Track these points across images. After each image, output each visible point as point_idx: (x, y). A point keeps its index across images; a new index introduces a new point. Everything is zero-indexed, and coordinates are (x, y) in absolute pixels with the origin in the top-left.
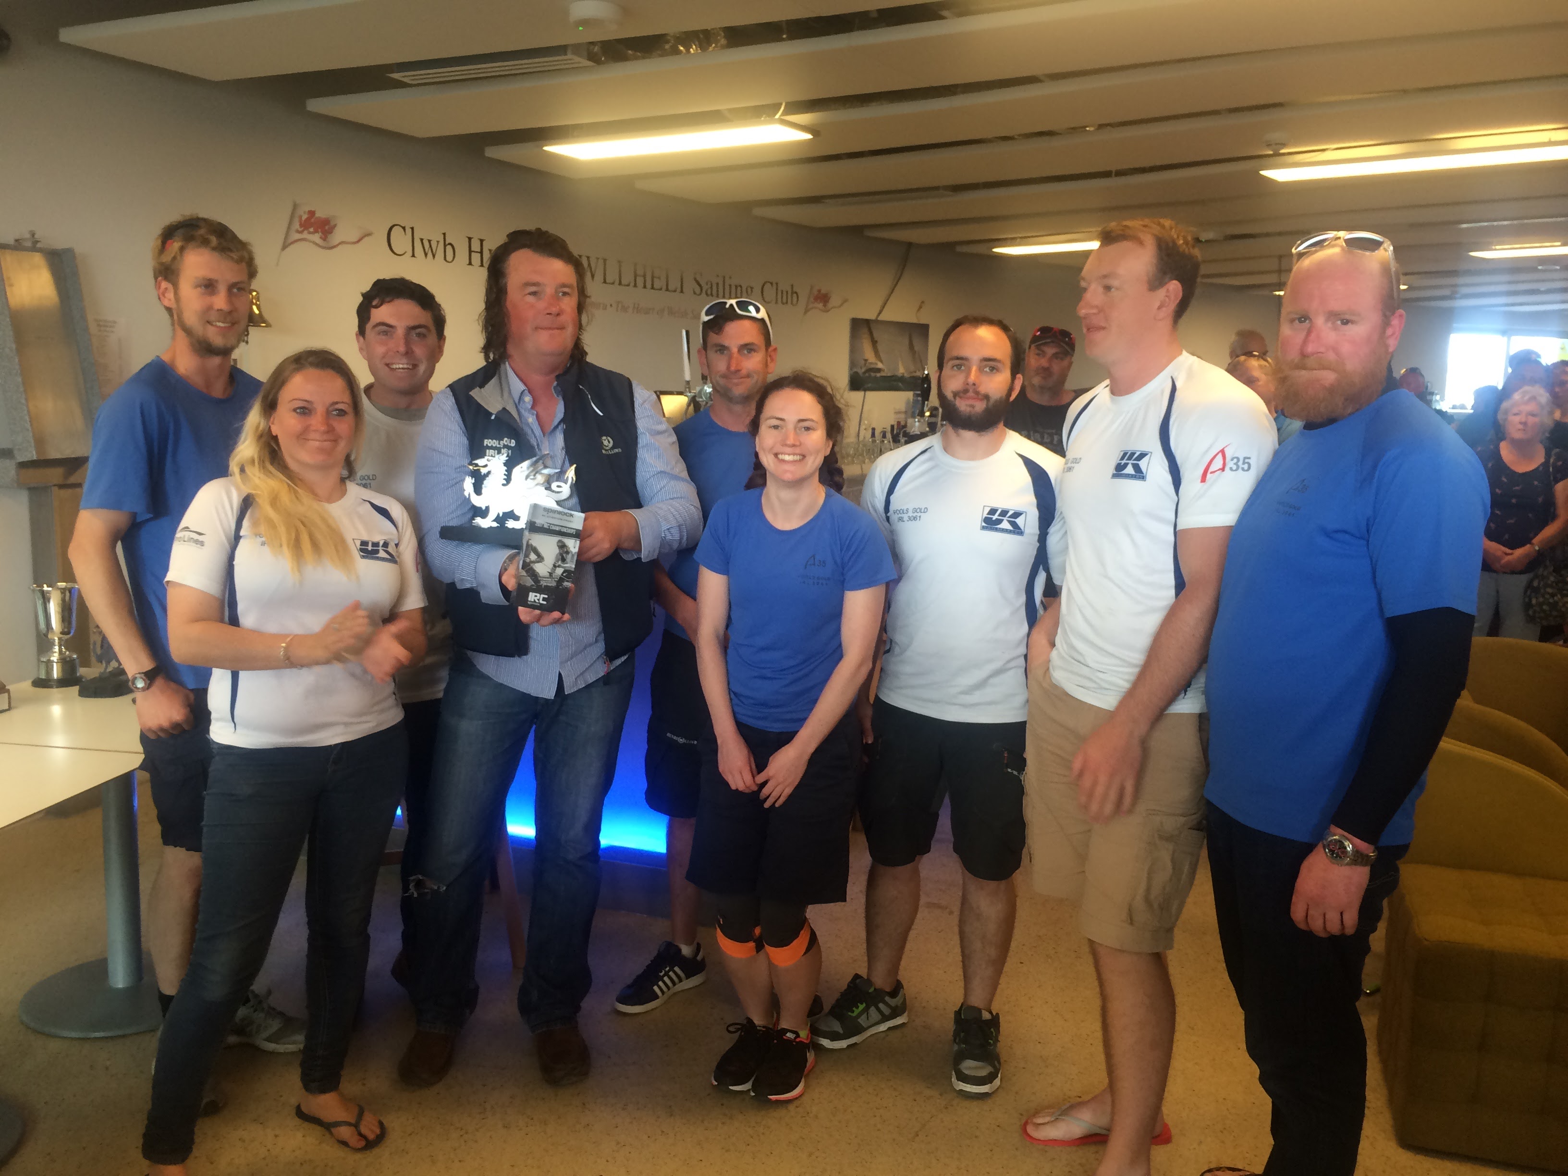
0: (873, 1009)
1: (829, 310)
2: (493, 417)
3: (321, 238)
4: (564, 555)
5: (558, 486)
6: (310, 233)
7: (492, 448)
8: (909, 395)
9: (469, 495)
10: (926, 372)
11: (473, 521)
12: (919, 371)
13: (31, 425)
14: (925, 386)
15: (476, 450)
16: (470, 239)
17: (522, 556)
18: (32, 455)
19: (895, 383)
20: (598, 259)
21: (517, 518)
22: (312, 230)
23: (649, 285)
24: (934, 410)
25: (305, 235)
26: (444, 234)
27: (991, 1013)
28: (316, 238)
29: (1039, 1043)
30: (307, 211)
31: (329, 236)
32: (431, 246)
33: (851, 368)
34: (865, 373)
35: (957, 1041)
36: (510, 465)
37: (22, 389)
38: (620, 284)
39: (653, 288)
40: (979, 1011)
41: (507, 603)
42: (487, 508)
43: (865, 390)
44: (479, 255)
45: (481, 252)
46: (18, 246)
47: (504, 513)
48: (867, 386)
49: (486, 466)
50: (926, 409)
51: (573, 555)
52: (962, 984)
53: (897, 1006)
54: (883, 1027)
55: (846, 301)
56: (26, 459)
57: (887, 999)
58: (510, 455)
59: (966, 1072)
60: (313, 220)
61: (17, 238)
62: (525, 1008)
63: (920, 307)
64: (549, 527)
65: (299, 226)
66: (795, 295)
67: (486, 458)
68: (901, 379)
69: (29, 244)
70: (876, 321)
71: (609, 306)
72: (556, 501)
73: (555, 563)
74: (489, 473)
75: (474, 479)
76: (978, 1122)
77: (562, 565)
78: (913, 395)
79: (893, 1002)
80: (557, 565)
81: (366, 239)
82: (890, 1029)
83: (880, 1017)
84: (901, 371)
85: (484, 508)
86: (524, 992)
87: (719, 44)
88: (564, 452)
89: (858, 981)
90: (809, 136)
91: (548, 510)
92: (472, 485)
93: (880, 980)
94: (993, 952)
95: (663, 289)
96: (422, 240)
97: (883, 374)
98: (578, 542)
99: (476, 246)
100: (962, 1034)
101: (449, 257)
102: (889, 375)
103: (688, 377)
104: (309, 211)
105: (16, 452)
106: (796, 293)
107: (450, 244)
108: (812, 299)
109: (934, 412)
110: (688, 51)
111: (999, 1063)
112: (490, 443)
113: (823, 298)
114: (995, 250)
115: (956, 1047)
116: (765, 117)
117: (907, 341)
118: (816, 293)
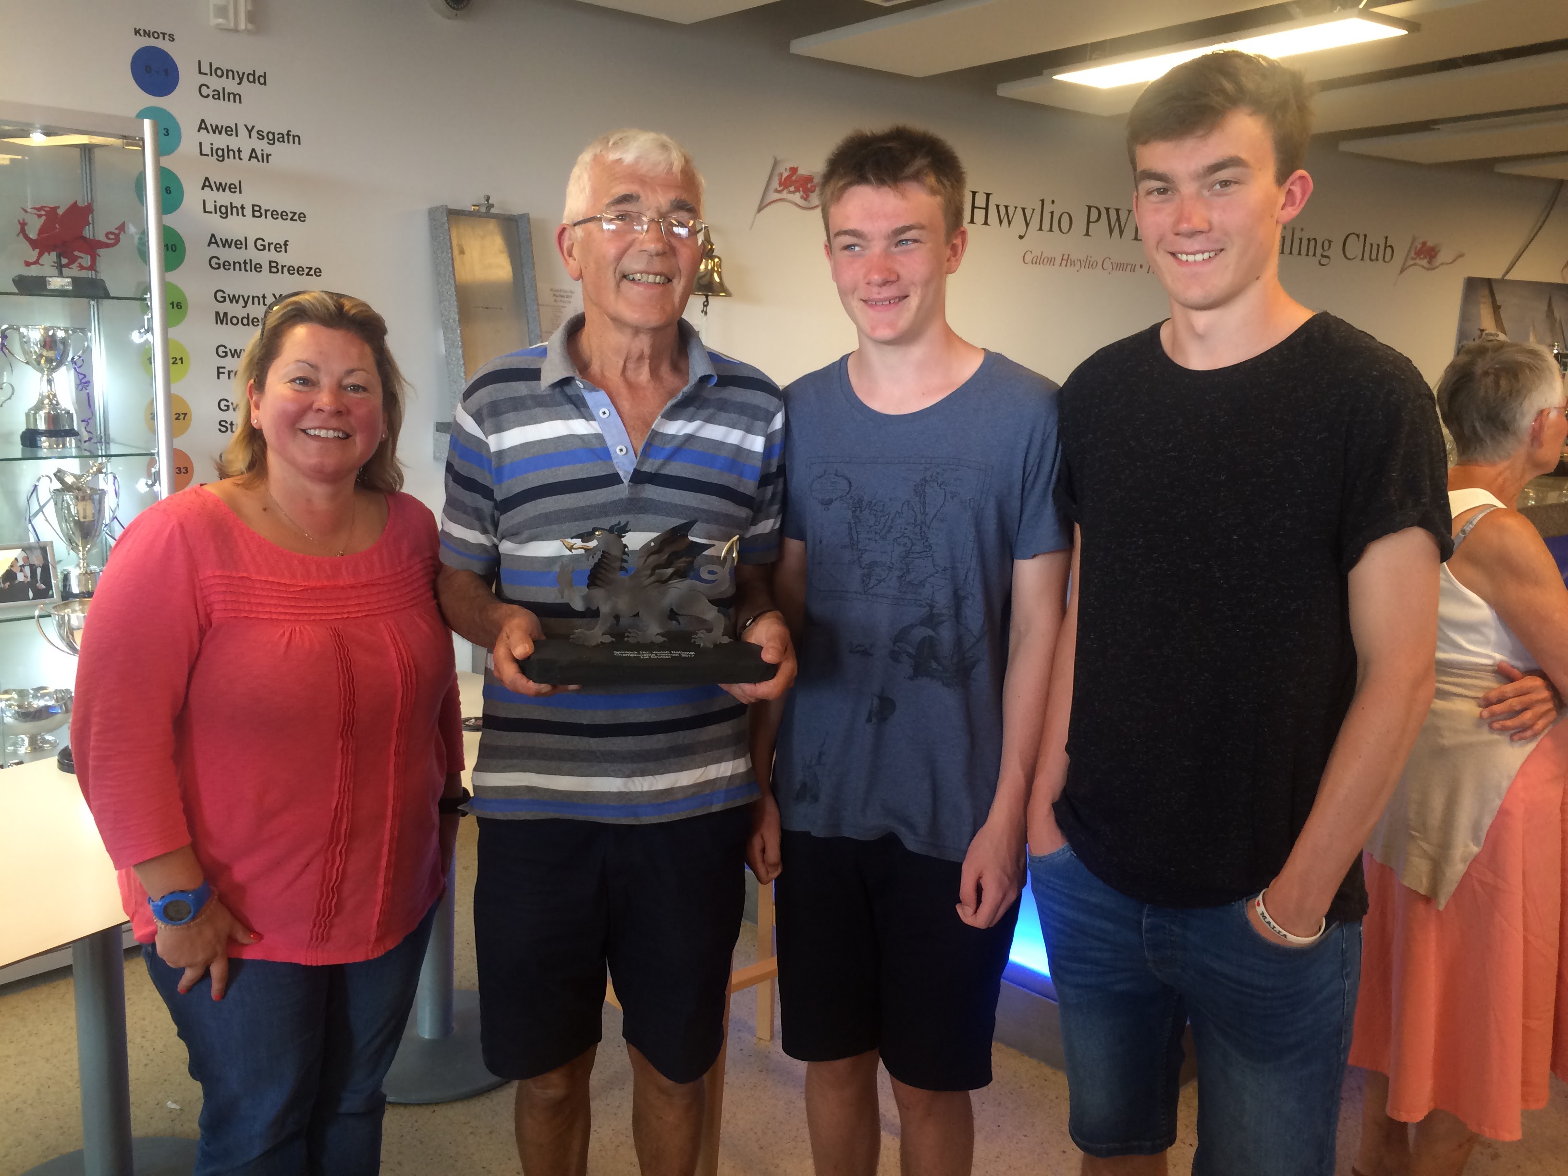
1: (1436, 268)
3: (802, 197)
6: (790, 192)
12: (1559, 343)
22: (792, 189)
25: (785, 195)
28: (797, 197)
30: (788, 169)
31: (814, 194)
37: (462, 362)
44: (984, 210)
45: (987, 209)
46: (473, 214)
55: (1461, 255)
60: (794, 178)
61: (473, 204)
65: (778, 186)
66: (1389, 250)
69: (483, 210)
70: (1502, 281)
90: (1401, 32)
99: (980, 201)
104: (791, 168)
106: (1391, 246)
108: (1412, 254)
117: (1544, 307)
118: (1419, 246)
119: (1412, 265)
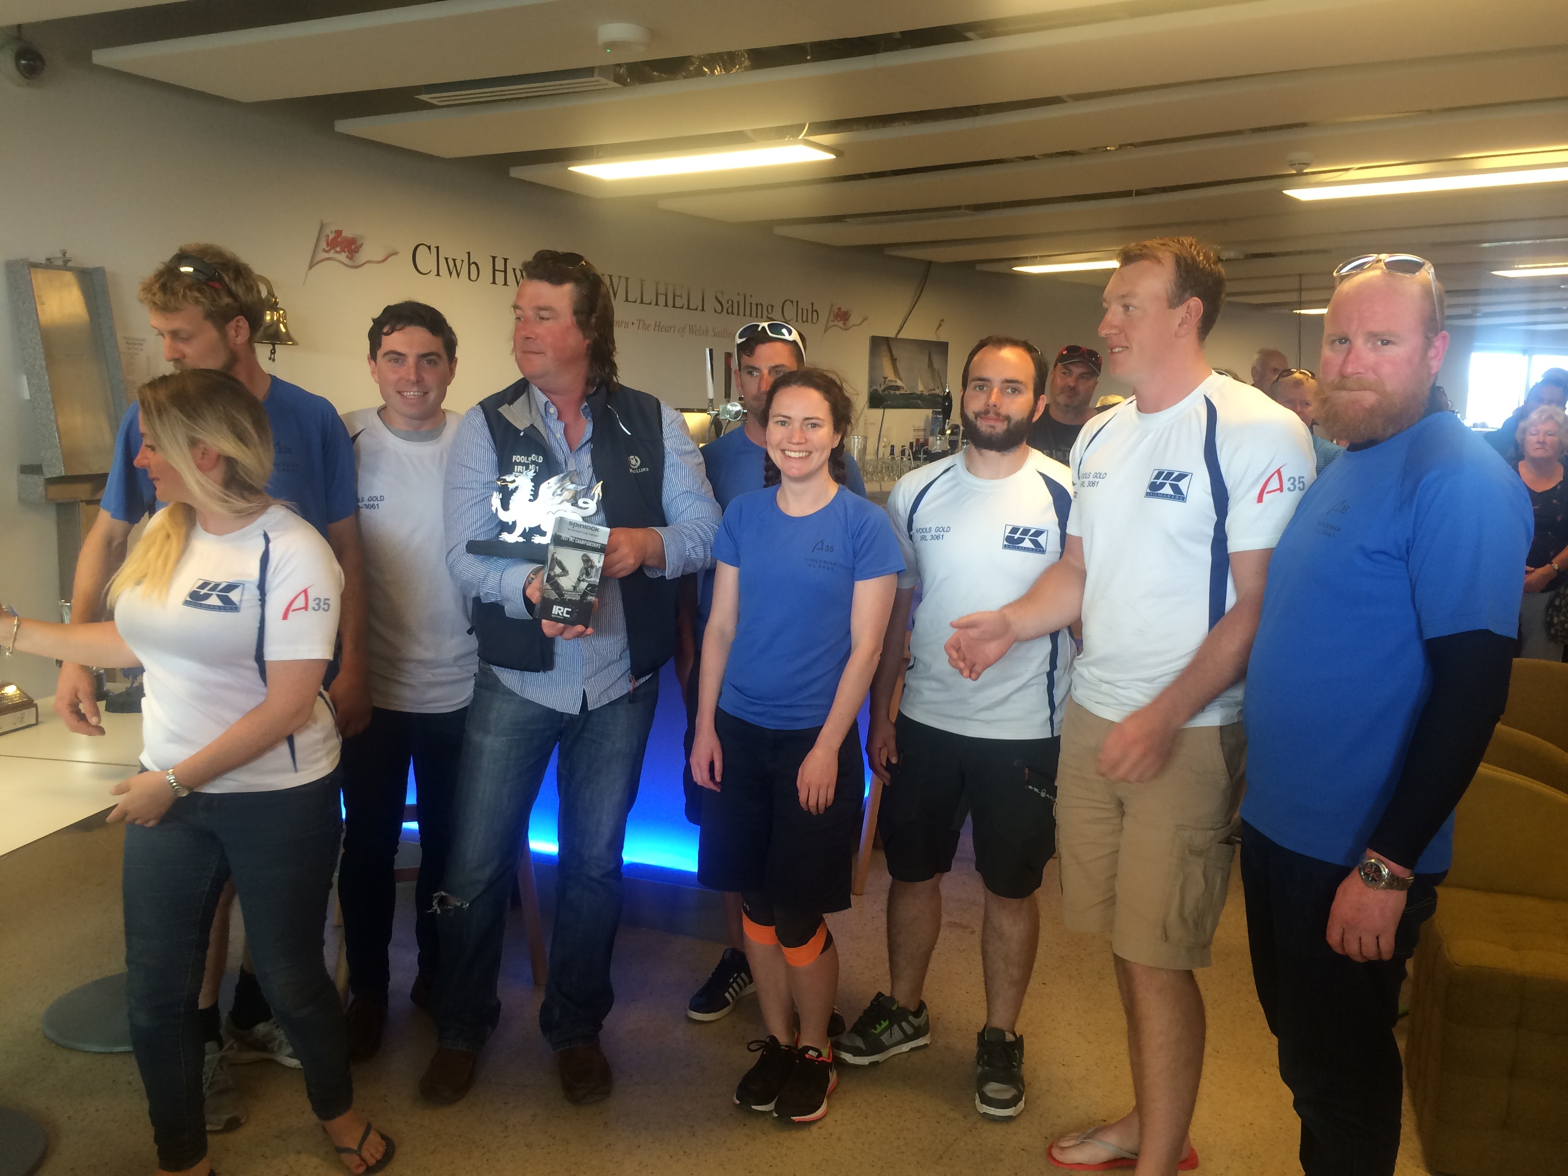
0: (896, 1026)
1: (848, 329)
2: (522, 434)
3: (347, 257)
4: (589, 569)
5: (585, 503)
6: (337, 252)
7: (520, 464)
8: (929, 412)
9: (497, 510)
10: (947, 391)
11: (500, 536)
12: (938, 388)
13: (60, 442)
14: (947, 404)
15: (505, 466)
16: (494, 258)
17: (547, 569)
18: (59, 470)
19: (915, 401)
20: (620, 277)
21: (543, 534)
22: (338, 249)
23: (670, 303)
24: (955, 428)
25: (332, 254)
26: (469, 253)
27: (1014, 1034)
28: (343, 257)
29: (1063, 1065)
30: (334, 231)
31: (356, 255)
32: (455, 265)
33: (871, 387)
34: (884, 390)
35: (981, 1063)
36: (537, 481)
37: (51, 407)
38: (642, 302)
39: (674, 306)
40: (1003, 1032)
41: (532, 618)
42: (514, 523)
43: (884, 408)
44: (503, 273)
45: (505, 272)
46: (49, 265)
47: (530, 528)
48: (885, 404)
49: (514, 481)
50: (946, 427)
51: (597, 570)
52: (985, 1005)
53: (920, 1026)
54: (905, 1048)
55: (866, 319)
56: (55, 476)
57: (911, 1018)
58: (537, 471)
59: (990, 1095)
60: (339, 239)
61: (49, 256)
62: (547, 1025)
63: (940, 325)
64: (574, 540)
65: (325, 246)
66: (815, 313)
67: (514, 473)
68: (921, 397)
69: (60, 263)
70: (896, 339)
71: (630, 324)
72: (582, 517)
73: (579, 577)
74: (517, 488)
75: (501, 494)
76: (1002, 1145)
77: (586, 579)
78: (933, 413)
79: (916, 1021)
80: (581, 579)
81: (391, 258)
82: (912, 1049)
83: (903, 1036)
84: (920, 388)
85: (510, 523)
86: (545, 1009)
87: (743, 66)
88: (591, 470)
89: (880, 999)
90: (833, 157)
91: (573, 524)
92: (500, 501)
93: (903, 997)
94: (1015, 972)
95: (684, 307)
96: (446, 259)
97: (902, 392)
98: (603, 557)
99: (500, 265)
100: (986, 1057)
101: (473, 277)
102: (908, 392)
103: (711, 395)
104: (336, 231)
105: (44, 469)
106: (816, 311)
107: (474, 263)
108: (832, 318)
109: (955, 431)
110: (712, 72)
111: (1023, 1085)
112: (518, 459)
113: (843, 316)
114: (1015, 269)
115: (979, 1070)
116: (789, 138)
117: (926, 359)
118: (836, 311)
119: (832, 327)
